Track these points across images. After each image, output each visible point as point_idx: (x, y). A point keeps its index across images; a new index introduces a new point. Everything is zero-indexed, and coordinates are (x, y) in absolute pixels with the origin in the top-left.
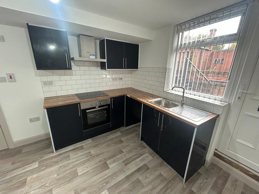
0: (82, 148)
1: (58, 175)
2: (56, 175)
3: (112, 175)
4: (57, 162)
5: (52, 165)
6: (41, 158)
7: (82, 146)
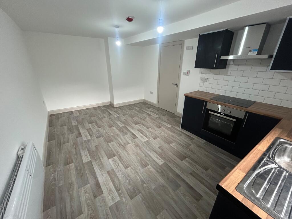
0: (192, 139)
1: (167, 136)
2: (167, 135)
3: (176, 163)
4: (175, 132)
5: (172, 131)
6: (175, 126)
7: (194, 139)
